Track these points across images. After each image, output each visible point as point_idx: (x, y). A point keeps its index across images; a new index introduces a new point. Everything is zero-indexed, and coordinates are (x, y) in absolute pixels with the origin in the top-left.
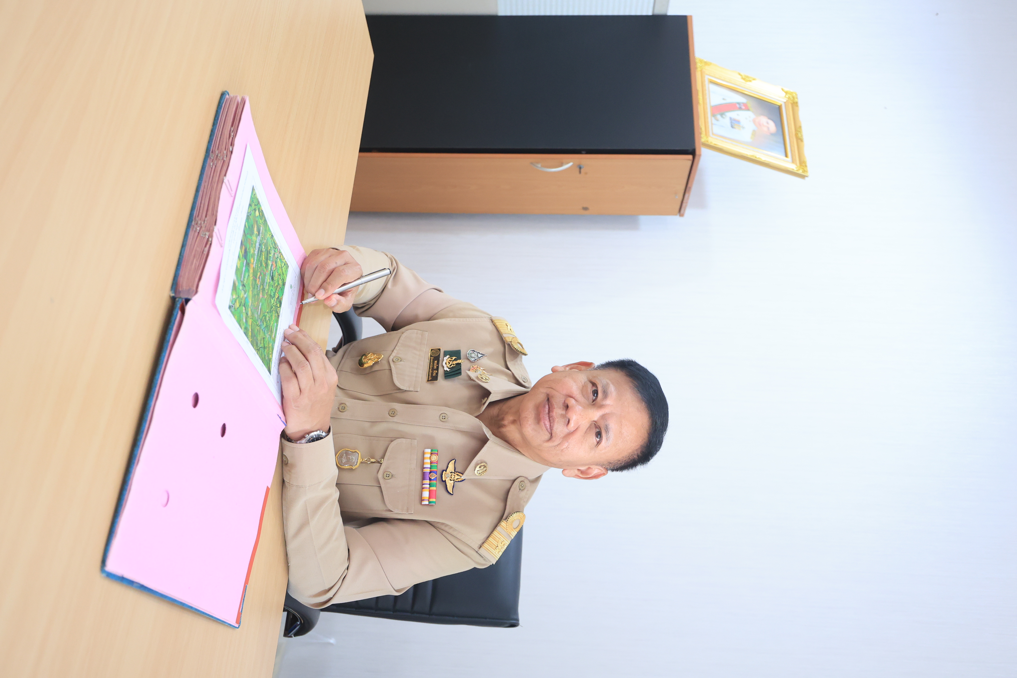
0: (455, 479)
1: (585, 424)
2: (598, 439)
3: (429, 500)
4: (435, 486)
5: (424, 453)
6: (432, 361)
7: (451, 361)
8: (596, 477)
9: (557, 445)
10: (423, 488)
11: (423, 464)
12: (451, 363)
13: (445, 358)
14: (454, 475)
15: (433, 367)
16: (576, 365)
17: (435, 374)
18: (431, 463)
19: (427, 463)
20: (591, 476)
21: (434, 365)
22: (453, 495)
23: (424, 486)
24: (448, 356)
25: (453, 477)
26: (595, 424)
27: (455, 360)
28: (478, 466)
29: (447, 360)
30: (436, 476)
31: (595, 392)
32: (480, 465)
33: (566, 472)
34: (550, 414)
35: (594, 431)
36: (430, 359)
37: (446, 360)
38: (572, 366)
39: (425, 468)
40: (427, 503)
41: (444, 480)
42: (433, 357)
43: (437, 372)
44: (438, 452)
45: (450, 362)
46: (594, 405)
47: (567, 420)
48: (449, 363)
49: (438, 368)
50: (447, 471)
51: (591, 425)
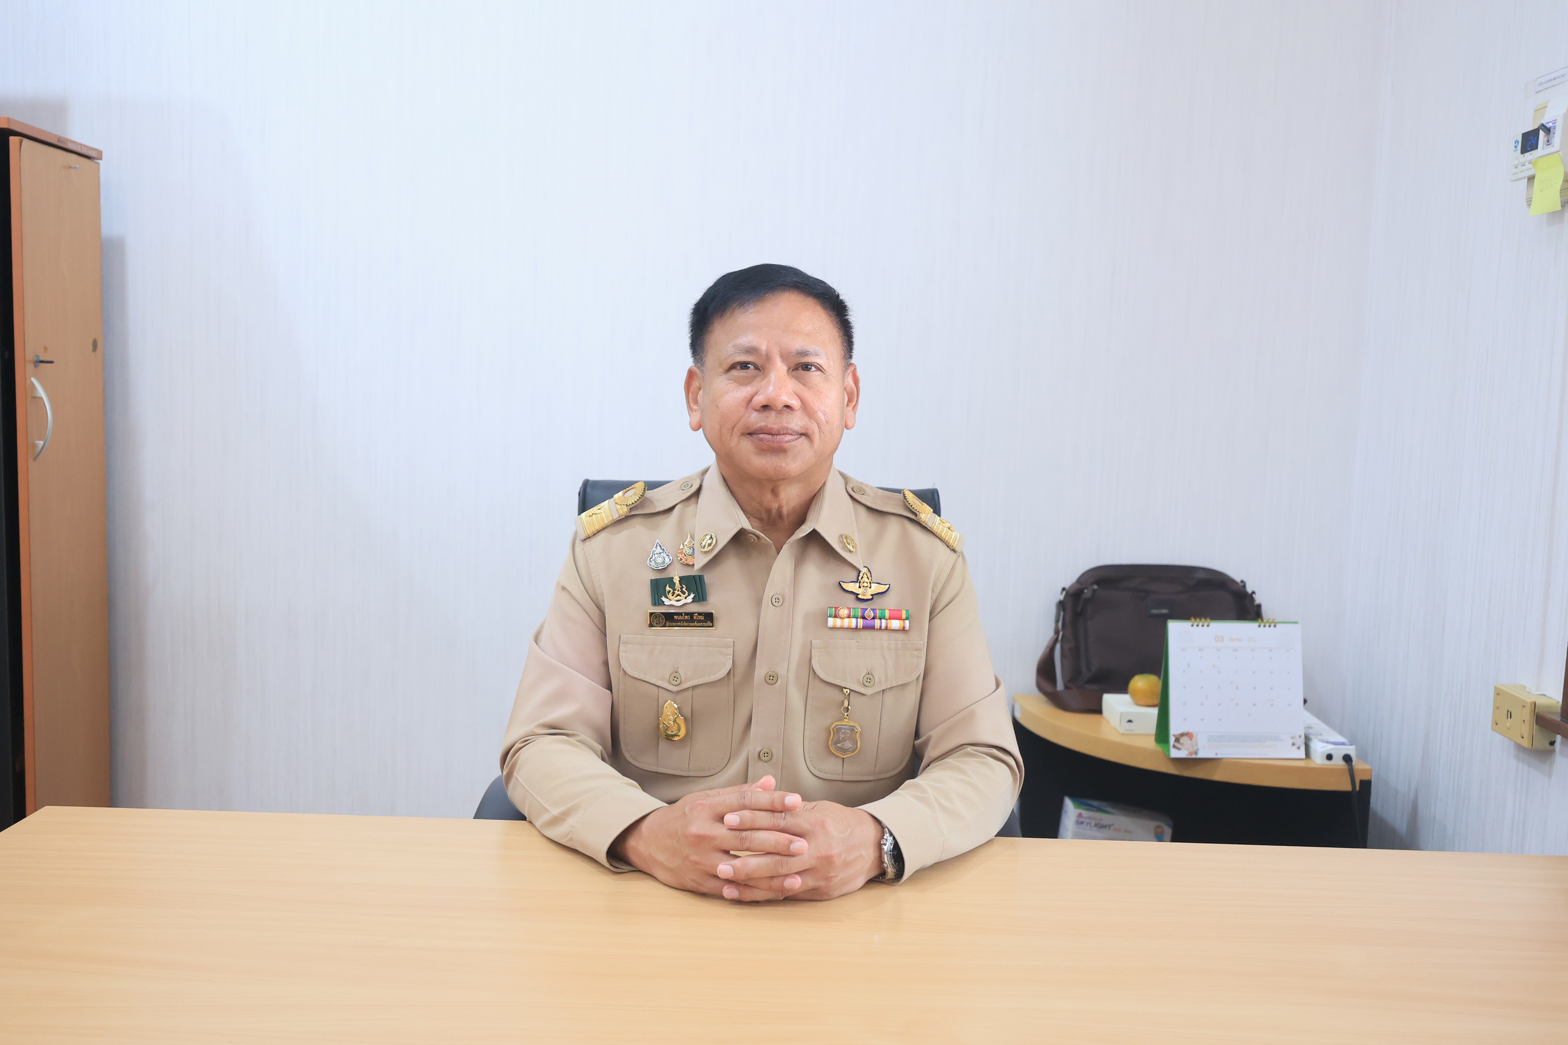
0: (869, 582)
1: (791, 385)
2: (813, 368)
3: (903, 620)
4: (883, 611)
5: (834, 628)
6: (674, 624)
7: (673, 593)
8: (856, 381)
9: (819, 428)
10: (886, 628)
11: (849, 628)
12: (677, 592)
13: (665, 603)
14: (863, 582)
15: (687, 621)
16: (690, 395)
17: (700, 617)
18: (849, 617)
19: (850, 622)
20: (855, 389)
21: (683, 620)
22: (890, 585)
23: (883, 626)
24: (663, 599)
25: (865, 584)
26: (792, 371)
27: (672, 585)
28: (848, 546)
29: (670, 600)
30: (869, 609)
31: (744, 365)
32: (846, 543)
33: (849, 424)
34: (774, 433)
35: (801, 372)
36: (668, 627)
37: (671, 602)
38: (691, 401)
39: (857, 627)
40: (907, 622)
41: (871, 597)
42: (666, 622)
43: (697, 614)
44: (832, 607)
45: (675, 595)
46: (763, 369)
47: (785, 409)
48: (679, 595)
49: (686, 614)
50: (858, 593)
51: (794, 377)
